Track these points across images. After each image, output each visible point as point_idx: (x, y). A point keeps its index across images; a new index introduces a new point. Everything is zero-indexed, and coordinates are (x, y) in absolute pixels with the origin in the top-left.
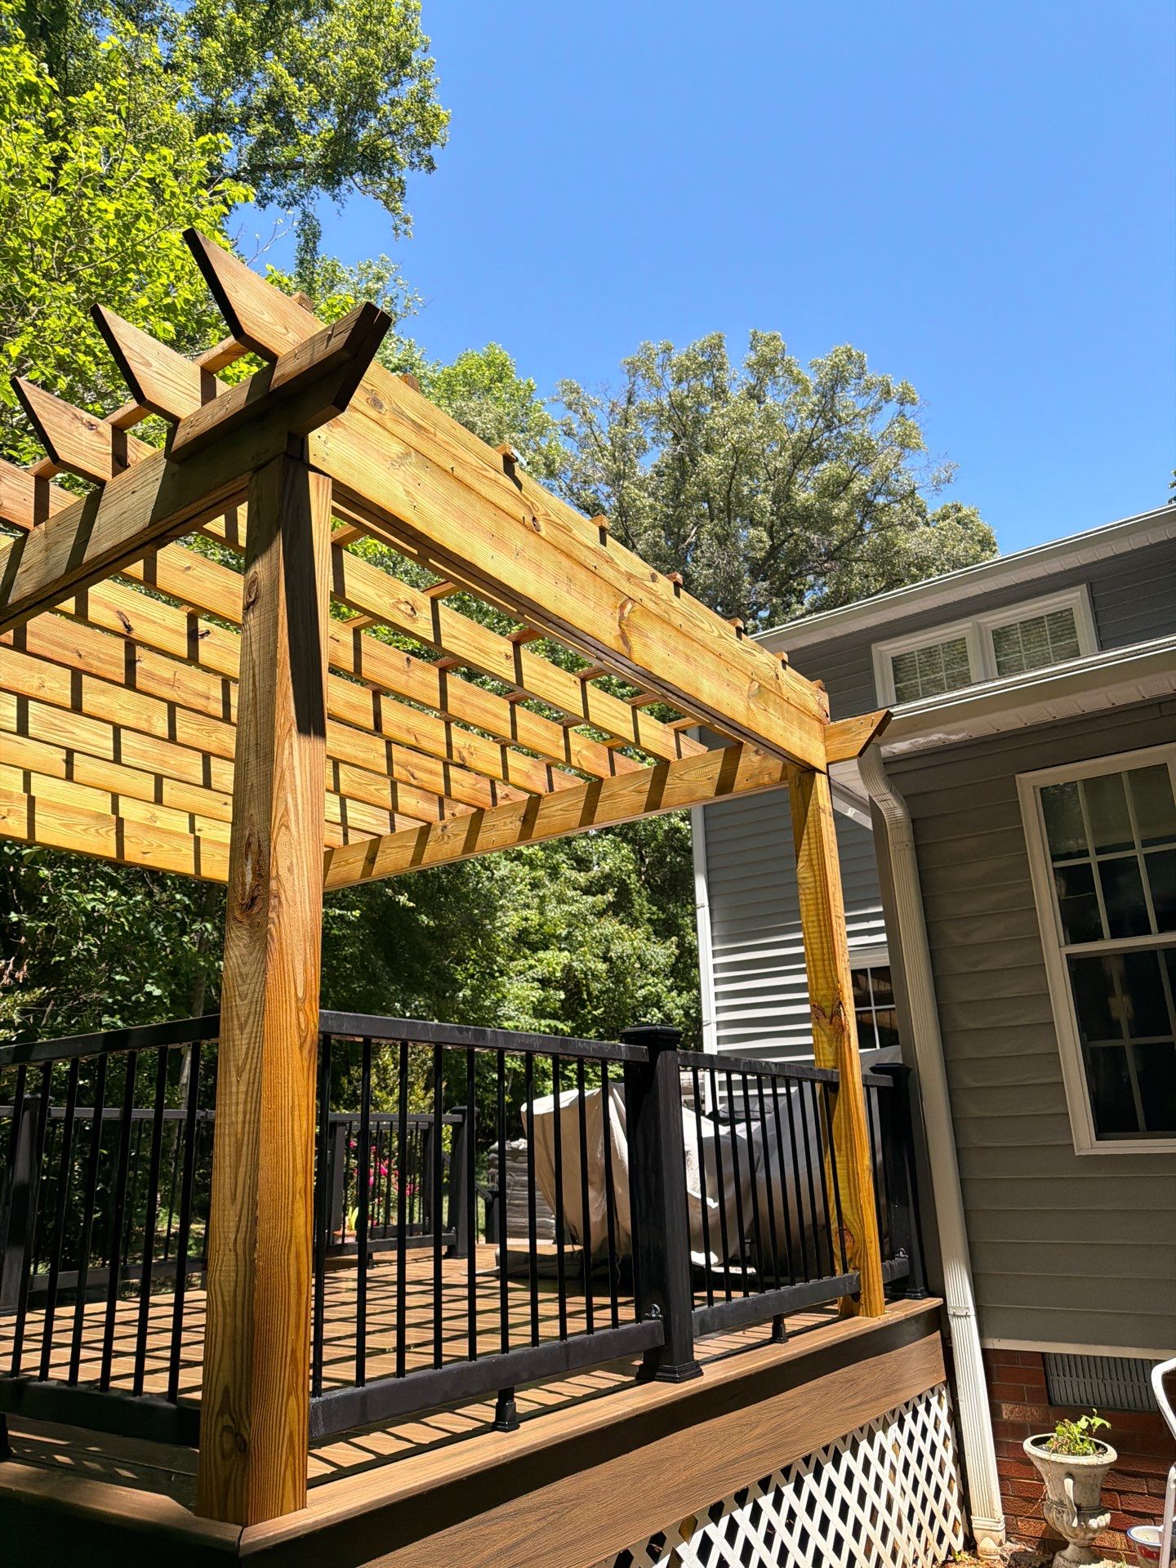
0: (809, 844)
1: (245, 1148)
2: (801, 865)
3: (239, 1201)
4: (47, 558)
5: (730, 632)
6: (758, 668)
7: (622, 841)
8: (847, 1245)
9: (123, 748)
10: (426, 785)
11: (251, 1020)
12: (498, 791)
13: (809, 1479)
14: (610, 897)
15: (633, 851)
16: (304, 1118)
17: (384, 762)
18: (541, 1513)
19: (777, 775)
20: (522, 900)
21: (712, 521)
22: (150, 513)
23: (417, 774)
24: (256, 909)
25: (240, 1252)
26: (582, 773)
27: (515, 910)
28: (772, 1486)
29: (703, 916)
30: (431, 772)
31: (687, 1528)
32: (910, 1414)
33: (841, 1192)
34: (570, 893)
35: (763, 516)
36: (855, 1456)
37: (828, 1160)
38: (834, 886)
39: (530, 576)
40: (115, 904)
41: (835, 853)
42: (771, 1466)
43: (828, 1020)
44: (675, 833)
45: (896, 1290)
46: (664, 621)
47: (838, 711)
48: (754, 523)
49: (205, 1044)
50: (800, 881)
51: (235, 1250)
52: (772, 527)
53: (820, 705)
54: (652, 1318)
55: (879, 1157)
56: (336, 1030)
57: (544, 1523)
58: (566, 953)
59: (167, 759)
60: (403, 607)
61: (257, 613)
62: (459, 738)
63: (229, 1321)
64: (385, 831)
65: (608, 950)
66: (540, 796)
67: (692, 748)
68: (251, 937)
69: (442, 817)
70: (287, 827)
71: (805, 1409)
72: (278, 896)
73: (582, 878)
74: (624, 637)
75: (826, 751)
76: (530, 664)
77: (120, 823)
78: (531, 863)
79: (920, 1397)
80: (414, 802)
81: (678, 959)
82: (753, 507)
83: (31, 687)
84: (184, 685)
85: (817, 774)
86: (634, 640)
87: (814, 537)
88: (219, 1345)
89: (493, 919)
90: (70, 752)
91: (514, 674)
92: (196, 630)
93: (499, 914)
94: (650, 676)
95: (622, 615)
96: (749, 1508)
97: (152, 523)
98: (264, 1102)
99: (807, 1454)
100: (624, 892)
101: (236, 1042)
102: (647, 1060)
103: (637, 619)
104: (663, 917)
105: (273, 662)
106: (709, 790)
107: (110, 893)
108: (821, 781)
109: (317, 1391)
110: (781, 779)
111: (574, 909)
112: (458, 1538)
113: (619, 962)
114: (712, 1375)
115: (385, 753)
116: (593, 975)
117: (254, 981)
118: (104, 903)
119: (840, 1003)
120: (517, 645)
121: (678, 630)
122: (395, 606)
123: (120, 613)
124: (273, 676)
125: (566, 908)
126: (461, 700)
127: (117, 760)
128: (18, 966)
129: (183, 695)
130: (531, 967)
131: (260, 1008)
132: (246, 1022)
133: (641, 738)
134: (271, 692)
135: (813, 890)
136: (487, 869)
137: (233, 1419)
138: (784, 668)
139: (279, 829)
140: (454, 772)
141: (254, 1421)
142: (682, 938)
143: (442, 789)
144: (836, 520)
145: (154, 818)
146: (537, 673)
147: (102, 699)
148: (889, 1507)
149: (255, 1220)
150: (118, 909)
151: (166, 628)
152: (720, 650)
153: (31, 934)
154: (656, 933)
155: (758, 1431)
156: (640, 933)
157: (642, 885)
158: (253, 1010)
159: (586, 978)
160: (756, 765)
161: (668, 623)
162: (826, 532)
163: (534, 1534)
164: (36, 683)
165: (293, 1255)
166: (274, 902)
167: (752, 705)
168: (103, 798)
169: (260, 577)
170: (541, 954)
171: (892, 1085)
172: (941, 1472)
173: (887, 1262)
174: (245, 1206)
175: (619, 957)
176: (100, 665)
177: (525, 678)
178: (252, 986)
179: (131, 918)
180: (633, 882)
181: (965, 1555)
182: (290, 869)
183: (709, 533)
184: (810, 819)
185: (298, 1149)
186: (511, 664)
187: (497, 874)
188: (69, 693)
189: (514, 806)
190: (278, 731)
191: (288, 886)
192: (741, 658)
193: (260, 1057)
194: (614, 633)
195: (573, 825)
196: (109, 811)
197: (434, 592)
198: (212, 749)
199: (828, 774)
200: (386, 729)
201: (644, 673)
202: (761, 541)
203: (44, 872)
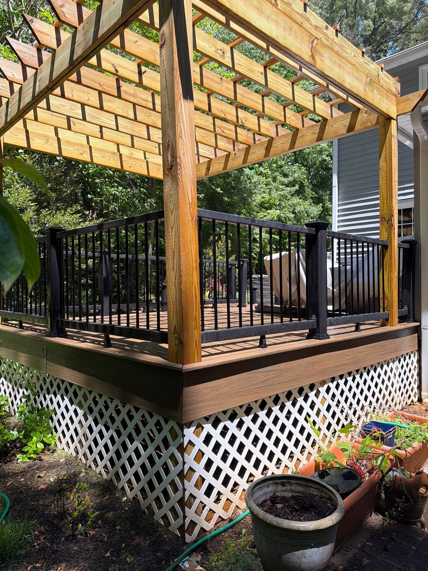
0: (386, 151)
1: (176, 253)
2: (381, 160)
3: (175, 270)
4: (85, 38)
5: (359, 54)
6: (370, 71)
7: (302, 166)
8: (385, 302)
9: (119, 125)
10: (228, 136)
11: (174, 210)
12: (256, 138)
13: (365, 374)
14: (297, 187)
15: (306, 170)
16: (194, 244)
17: (212, 126)
18: (275, 372)
19: (374, 122)
20: (262, 190)
21: (347, 18)
22: (121, 11)
23: (225, 131)
24: (173, 170)
25: (177, 286)
26: (291, 127)
27: (260, 194)
28: (352, 374)
29: (335, 191)
30: (230, 130)
31: (323, 383)
32: (403, 359)
33: (385, 284)
34: (281, 187)
35: (371, 14)
36: (382, 369)
37: (381, 273)
38: (395, 168)
39: (274, 28)
40: (122, 192)
41: (397, 155)
42: (353, 369)
43: (386, 222)
44: (324, 162)
45: (402, 319)
46: (330, 49)
47: (404, 91)
48: (366, 18)
49: (159, 220)
50: (380, 167)
51: (175, 285)
52: (375, 19)
53: (396, 89)
54: (312, 319)
55: (401, 274)
56: (203, 216)
57: (275, 375)
58: (278, 211)
59: (134, 129)
60: (219, 52)
61: (165, 48)
62: (242, 114)
63: (175, 306)
64: (213, 157)
65: (295, 209)
66: (273, 138)
67: (337, 113)
68: (172, 180)
69: (234, 150)
70: (182, 138)
71: (365, 353)
72: (180, 165)
73: (286, 180)
74: (313, 56)
75: (397, 110)
76: (270, 76)
77: (121, 155)
78: (266, 176)
79: (407, 354)
80: (224, 144)
81: (322, 212)
82: (367, 10)
83: (85, 100)
84: (138, 96)
85: (392, 120)
86: (317, 58)
87: (394, 22)
88: (172, 314)
89: (251, 199)
90: (101, 127)
91: (264, 81)
92: (141, 71)
93: (253, 196)
94: (323, 75)
95: (312, 46)
96: (344, 380)
97: (122, 16)
98: (181, 238)
99: (365, 366)
100: (302, 186)
101: (170, 218)
102: (315, 233)
103: (319, 48)
104: (317, 196)
105: (172, 69)
106: (344, 131)
107: (119, 188)
108: (393, 123)
109: (203, 330)
110: (376, 124)
111: (282, 193)
112: (249, 376)
113: (299, 214)
114: (332, 339)
115: (212, 122)
116: (288, 219)
117: (175, 196)
118: (118, 191)
119: (392, 216)
120: (265, 67)
121: (336, 53)
122: (216, 51)
123: (113, 65)
124: (173, 75)
125: (279, 193)
126: (242, 95)
127: (117, 130)
128: (93, 213)
129: (138, 100)
130: (265, 216)
131: (177, 206)
132: (173, 211)
133: (316, 109)
134: (173, 82)
135: (386, 171)
136: (249, 179)
137: (178, 335)
138: (382, 71)
139: (179, 138)
140: (239, 130)
141: (185, 336)
142: (324, 204)
143: (234, 137)
144: (405, 13)
145: (132, 154)
146: (273, 80)
147: (110, 104)
148: (392, 386)
149: (181, 276)
150: (123, 194)
151: (130, 70)
152: (354, 62)
153: (96, 203)
154: (313, 202)
155: (349, 357)
156: (307, 202)
157: (309, 184)
158: (175, 207)
159: (286, 220)
160: (365, 118)
161: (332, 49)
162: (399, 19)
163: (273, 378)
164: (87, 98)
165: (193, 288)
166: (179, 167)
167: (366, 88)
168: (114, 146)
169: (165, 32)
170: (269, 211)
171: (409, 247)
172: (412, 378)
173: (400, 310)
174: (177, 272)
175: (299, 212)
176: (108, 89)
177: (269, 83)
178: (174, 198)
179: (127, 197)
180: (306, 183)
181: (418, 403)
182: (184, 154)
183: (346, 24)
184: (387, 140)
185: (193, 254)
186: (263, 76)
187: (253, 181)
188: (98, 102)
189: (262, 143)
190: (176, 98)
191: (183, 161)
192: (364, 66)
193: (179, 223)
194: (309, 55)
195: (286, 150)
196: (117, 151)
197: (231, 44)
198: (150, 123)
199: (397, 120)
200: (213, 110)
201: (321, 73)
202: (369, 26)
203: (97, 181)
